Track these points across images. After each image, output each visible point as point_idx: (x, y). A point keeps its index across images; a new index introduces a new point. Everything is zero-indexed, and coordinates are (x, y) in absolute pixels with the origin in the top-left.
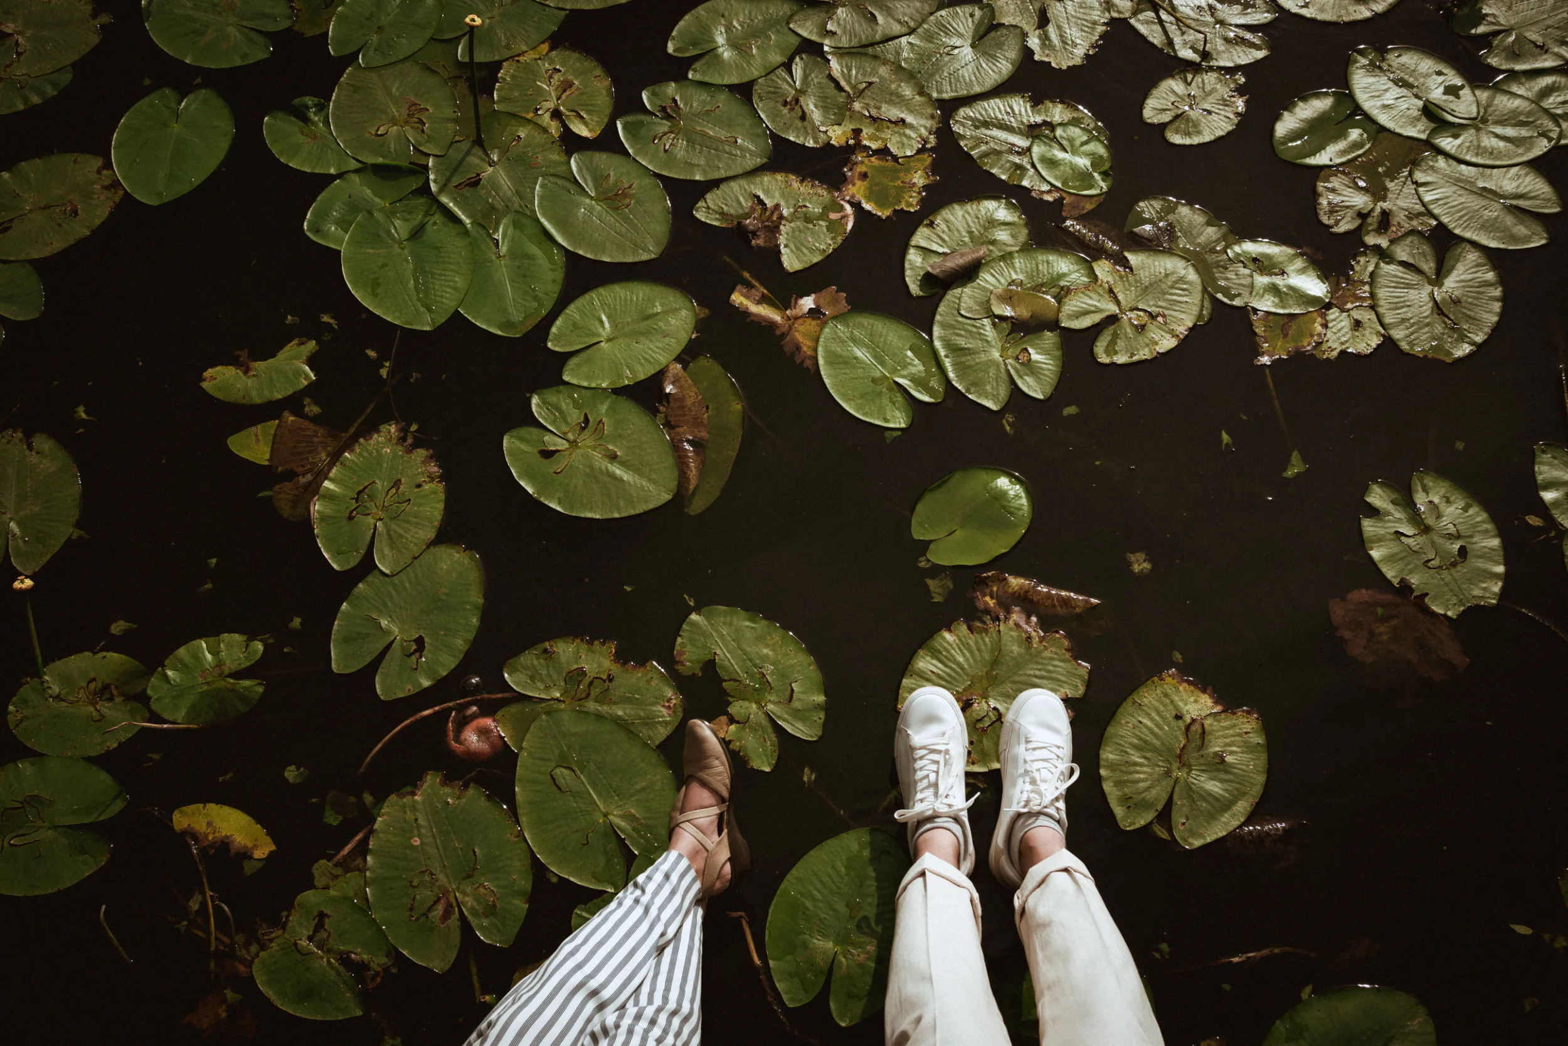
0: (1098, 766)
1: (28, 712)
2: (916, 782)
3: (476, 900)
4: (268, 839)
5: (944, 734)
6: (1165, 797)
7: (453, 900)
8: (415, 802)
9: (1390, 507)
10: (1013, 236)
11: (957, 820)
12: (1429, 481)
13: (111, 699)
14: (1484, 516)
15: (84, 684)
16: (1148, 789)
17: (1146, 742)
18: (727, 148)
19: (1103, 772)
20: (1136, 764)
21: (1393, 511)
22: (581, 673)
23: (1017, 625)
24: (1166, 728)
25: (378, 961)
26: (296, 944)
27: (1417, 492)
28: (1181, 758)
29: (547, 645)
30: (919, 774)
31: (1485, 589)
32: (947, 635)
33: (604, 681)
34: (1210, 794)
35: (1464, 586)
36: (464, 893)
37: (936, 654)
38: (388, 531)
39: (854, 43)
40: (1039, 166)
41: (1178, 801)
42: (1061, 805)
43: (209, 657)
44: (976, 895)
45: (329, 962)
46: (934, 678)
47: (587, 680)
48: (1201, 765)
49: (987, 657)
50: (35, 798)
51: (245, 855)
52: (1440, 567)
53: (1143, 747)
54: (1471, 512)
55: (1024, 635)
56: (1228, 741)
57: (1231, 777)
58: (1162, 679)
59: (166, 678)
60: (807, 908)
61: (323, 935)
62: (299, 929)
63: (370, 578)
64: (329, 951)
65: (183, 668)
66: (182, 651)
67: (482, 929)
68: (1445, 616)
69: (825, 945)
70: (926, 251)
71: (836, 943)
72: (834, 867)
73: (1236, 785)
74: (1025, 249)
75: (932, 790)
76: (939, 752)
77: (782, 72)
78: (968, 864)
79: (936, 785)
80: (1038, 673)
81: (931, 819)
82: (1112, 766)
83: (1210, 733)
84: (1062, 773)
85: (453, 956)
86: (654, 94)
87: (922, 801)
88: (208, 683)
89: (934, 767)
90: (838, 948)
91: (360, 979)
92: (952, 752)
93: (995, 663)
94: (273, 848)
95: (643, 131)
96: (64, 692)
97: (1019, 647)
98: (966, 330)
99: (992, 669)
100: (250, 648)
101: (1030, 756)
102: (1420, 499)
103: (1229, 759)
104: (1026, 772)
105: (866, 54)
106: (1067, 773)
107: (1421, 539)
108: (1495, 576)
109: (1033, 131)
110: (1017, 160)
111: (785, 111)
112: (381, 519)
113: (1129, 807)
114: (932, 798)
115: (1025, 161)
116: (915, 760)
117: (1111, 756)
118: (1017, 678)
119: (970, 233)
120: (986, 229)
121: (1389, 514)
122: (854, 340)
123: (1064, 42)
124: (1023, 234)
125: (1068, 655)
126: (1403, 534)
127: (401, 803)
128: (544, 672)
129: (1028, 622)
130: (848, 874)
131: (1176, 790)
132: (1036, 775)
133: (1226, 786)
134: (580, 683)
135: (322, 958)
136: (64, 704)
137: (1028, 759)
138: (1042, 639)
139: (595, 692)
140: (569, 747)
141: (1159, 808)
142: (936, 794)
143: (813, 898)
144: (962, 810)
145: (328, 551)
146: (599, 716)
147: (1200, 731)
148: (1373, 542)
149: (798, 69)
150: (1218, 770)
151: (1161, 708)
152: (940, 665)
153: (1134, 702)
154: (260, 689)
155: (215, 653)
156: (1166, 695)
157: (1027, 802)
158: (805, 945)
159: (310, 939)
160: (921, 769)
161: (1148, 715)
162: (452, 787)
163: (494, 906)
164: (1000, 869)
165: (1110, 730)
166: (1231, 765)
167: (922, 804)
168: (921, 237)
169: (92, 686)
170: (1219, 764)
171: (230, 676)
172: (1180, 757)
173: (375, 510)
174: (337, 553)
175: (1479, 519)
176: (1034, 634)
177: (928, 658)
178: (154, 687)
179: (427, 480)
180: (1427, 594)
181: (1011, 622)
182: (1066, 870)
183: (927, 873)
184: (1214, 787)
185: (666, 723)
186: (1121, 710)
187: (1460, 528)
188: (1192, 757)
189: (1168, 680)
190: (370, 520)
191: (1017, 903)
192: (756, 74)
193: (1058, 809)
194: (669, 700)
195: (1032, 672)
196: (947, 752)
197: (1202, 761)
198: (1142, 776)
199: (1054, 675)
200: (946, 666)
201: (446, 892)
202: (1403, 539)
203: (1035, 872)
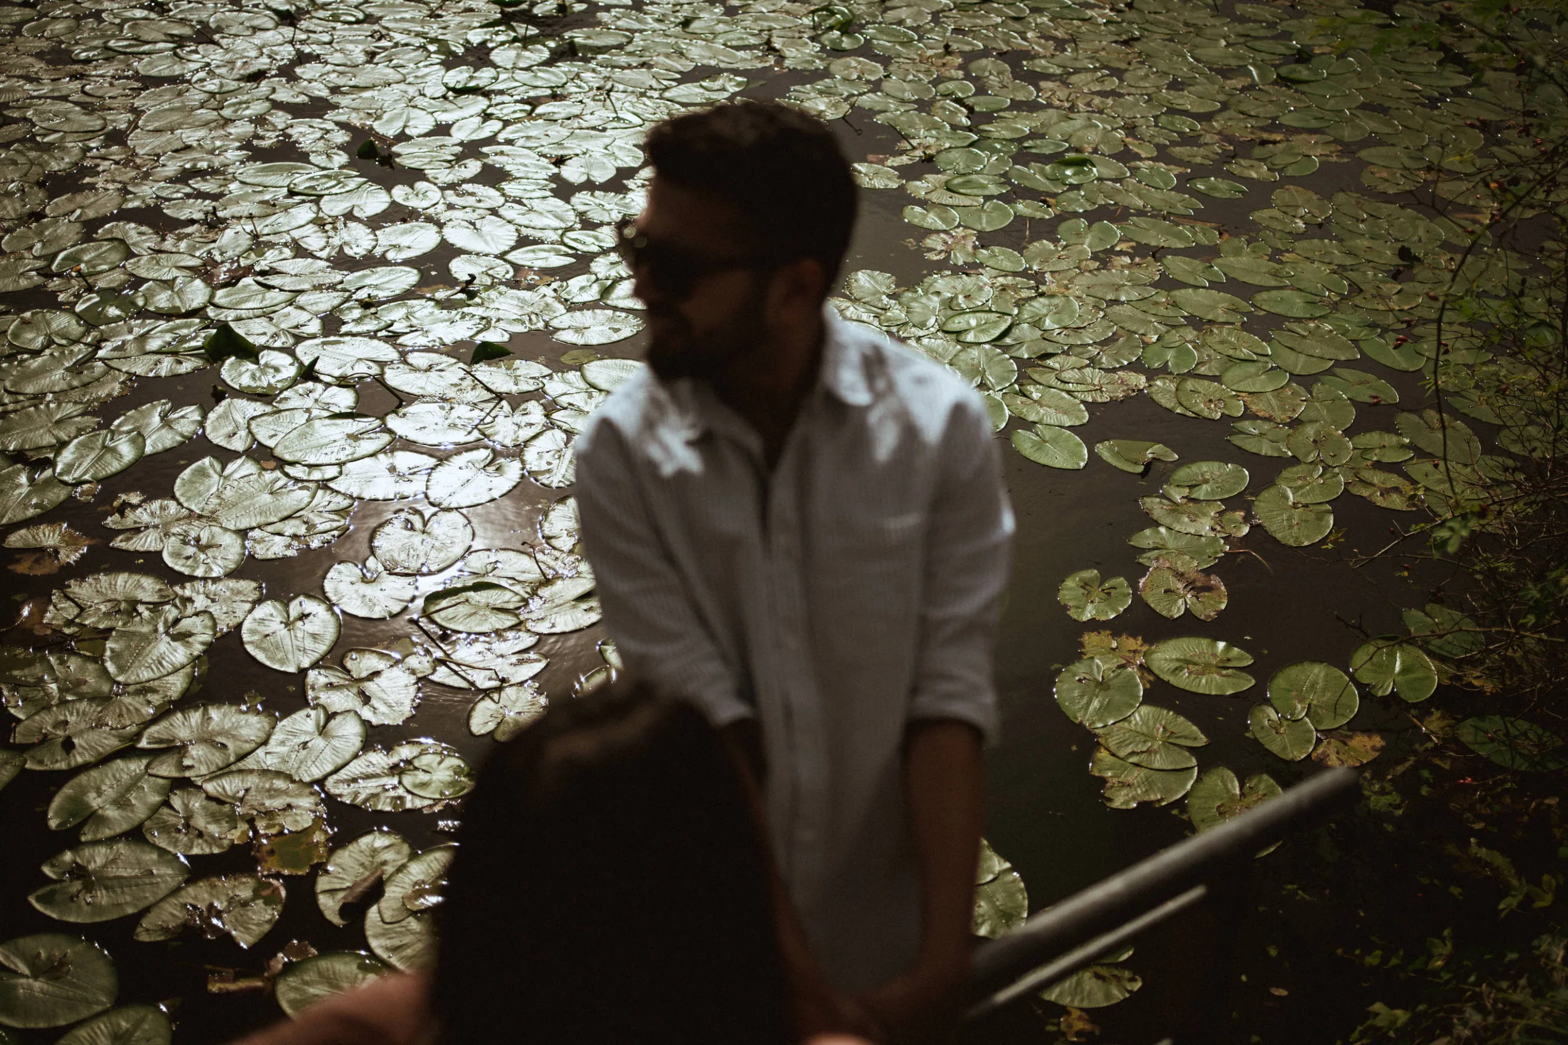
10: (398, 853)
18: (147, 881)
39: (213, 768)
40: (415, 791)
70: (332, 892)
74: (413, 856)
77: (165, 810)
86: (53, 866)
95: (58, 897)
98: (396, 932)
105: (232, 772)
109: (395, 770)
110: (392, 793)
111: (181, 837)
115: (401, 791)
119: (362, 865)
120: (373, 857)
122: (306, 983)
123: (390, 706)
124: (406, 848)
149: (177, 802)
168: (323, 883)
192: (143, 816)
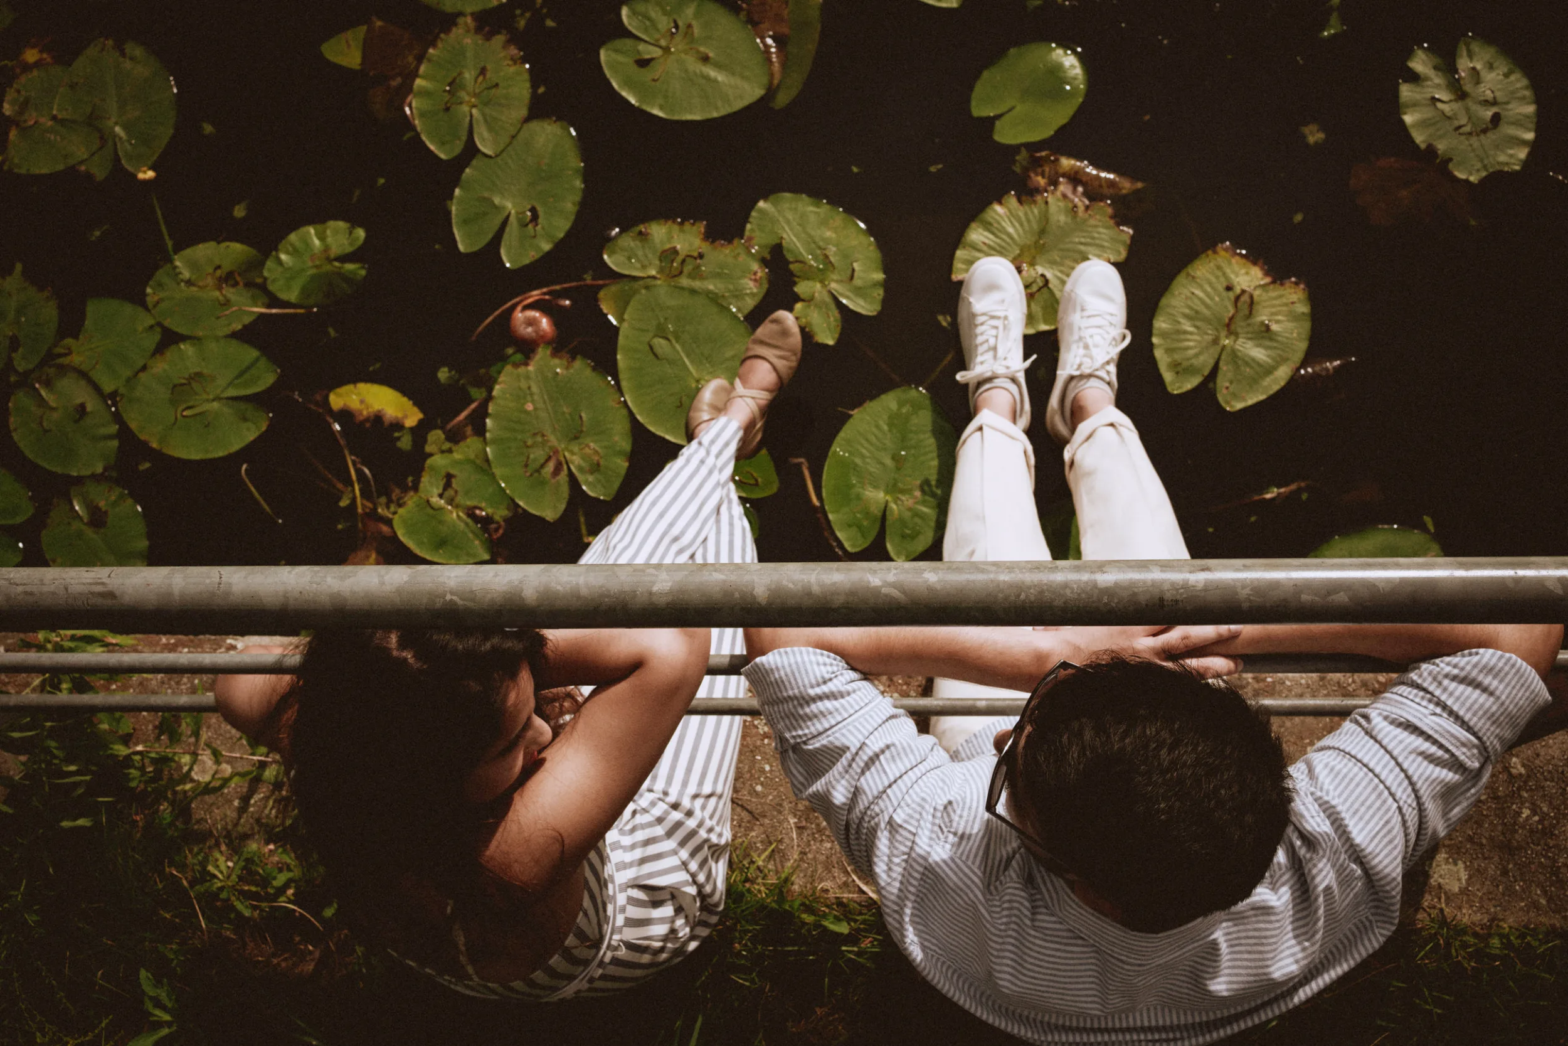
0: (1150, 335)
1: (162, 295)
2: (976, 346)
3: (583, 459)
4: (416, 409)
5: (1003, 301)
6: (1211, 363)
7: (562, 459)
8: (528, 371)
9: (1431, 73)
11: (1014, 380)
12: (1475, 47)
13: (235, 285)
14: (1525, 82)
15: (211, 270)
16: (1196, 355)
17: (1197, 312)
19: (1155, 340)
20: (1185, 332)
21: (1433, 76)
22: (675, 251)
23: (1064, 196)
24: (1217, 299)
25: (501, 514)
26: (428, 501)
27: (1461, 56)
28: (1229, 327)
29: (642, 228)
30: (980, 340)
31: (1511, 156)
32: (998, 208)
33: (695, 258)
34: (1253, 360)
35: (1492, 153)
36: (573, 453)
37: (988, 226)
38: (484, 115)
41: (1223, 367)
42: (1112, 369)
43: (317, 242)
44: (1030, 448)
45: (458, 516)
46: (985, 248)
47: (679, 259)
48: (1248, 333)
49: (1035, 226)
50: (199, 375)
51: (398, 426)
52: (1470, 134)
53: (1194, 317)
54: (1513, 78)
55: (1070, 205)
56: (1274, 310)
57: (1275, 344)
58: (1215, 252)
59: (280, 262)
60: (856, 465)
61: (450, 492)
62: (430, 488)
63: (474, 162)
64: (457, 507)
65: (295, 252)
66: (293, 237)
67: (588, 484)
68: (1467, 181)
69: (876, 496)
71: (887, 492)
72: (878, 427)
73: (1279, 352)
75: (991, 354)
76: (998, 318)
78: (1025, 420)
79: (995, 349)
80: (1083, 240)
81: (989, 380)
82: (1164, 335)
83: (1258, 303)
84: (1114, 339)
85: (562, 507)
87: (982, 363)
88: (317, 267)
89: (994, 332)
90: (888, 498)
91: (485, 529)
92: (1011, 318)
93: (1042, 232)
94: (421, 416)
96: (194, 277)
97: (1067, 216)
99: (1040, 238)
100: (353, 235)
101: (1084, 323)
102: (1464, 64)
103: (1274, 327)
104: (1081, 338)
106: (1119, 339)
107: (1455, 106)
108: (1524, 143)
112: (474, 106)
113: (1177, 373)
114: (992, 361)
116: (976, 326)
117: (1164, 325)
118: (1062, 246)
121: (1427, 79)
125: (1112, 222)
126: (1439, 100)
127: (515, 372)
128: (640, 253)
129: (1074, 191)
130: (890, 431)
131: (1223, 357)
132: (1090, 341)
133: (1269, 352)
134: (672, 261)
135: (451, 512)
136: (194, 289)
137: (1082, 326)
138: (1087, 208)
139: (687, 268)
140: (666, 319)
141: (1206, 373)
142: (995, 357)
143: (863, 456)
144: (1019, 371)
145: (432, 142)
146: (693, 292)
147: (1248, 300)
148: (1407, 106)
150: (1263, 337)
151: (1213, 280)
152: (991, 236)
153: (1188, 275)
154: (363, 272)
155: (322, 238)
156: (1219, 268)
157: (1079, 366)
158: (858, 497)
159: (441, 496)
160: (982, 334)
161: (1201, 287)
162: (560, 358)
163: (598, 464)
164: (1053, 425)
165: (1164, 301)
166: (1276, 334)
167: (981, 366)
169: (219, 272)
170: (1264, 333)
171: (337, 259)
172: (1228, 325)
173: (467, 98)
174: (442, 144)
175: (1519, 85)
176: (1080, 204)
177: (980, 230)
178: (270, 270)
179: (510, 63)
180: (1451, 160)
181: (1058, 193)
182: (1112, 425)
183: (985, 428)
184: (1259, 354)
185: (753, 295)
186: (1175, 282)
187: (1498, 94)
188: (1240, 325)
189: (1223, 253)
190: (465, 108)
191: (1067, 456)
193: (1108, 372)
194: (755, 274)
195: (1077, 240)
196: (1006, 318)
197: (1250, 329)
198: (1191, 344)
199: (1097, 242)
200: (997, 237)
201: (556, 452)
202: (1439, 105)
203: (1083, 429)
